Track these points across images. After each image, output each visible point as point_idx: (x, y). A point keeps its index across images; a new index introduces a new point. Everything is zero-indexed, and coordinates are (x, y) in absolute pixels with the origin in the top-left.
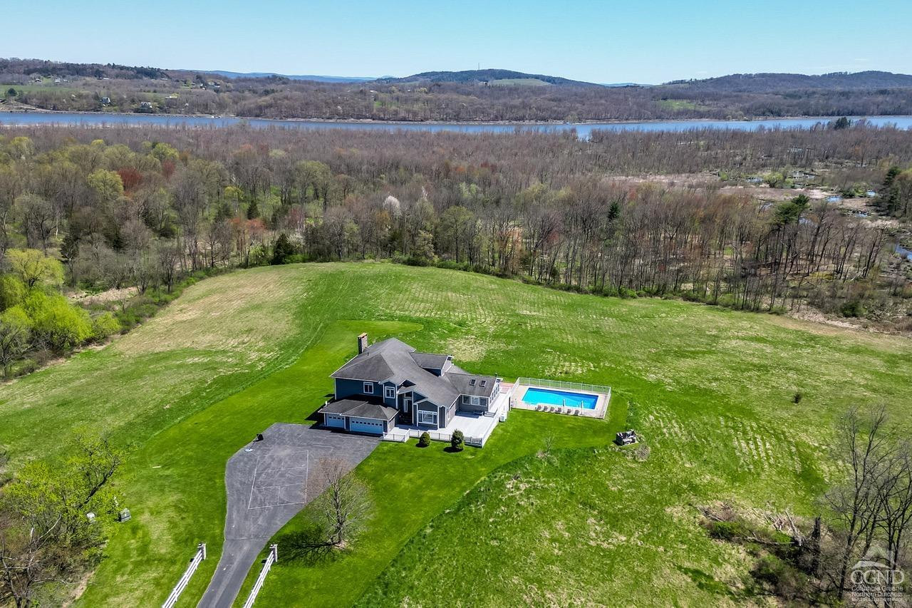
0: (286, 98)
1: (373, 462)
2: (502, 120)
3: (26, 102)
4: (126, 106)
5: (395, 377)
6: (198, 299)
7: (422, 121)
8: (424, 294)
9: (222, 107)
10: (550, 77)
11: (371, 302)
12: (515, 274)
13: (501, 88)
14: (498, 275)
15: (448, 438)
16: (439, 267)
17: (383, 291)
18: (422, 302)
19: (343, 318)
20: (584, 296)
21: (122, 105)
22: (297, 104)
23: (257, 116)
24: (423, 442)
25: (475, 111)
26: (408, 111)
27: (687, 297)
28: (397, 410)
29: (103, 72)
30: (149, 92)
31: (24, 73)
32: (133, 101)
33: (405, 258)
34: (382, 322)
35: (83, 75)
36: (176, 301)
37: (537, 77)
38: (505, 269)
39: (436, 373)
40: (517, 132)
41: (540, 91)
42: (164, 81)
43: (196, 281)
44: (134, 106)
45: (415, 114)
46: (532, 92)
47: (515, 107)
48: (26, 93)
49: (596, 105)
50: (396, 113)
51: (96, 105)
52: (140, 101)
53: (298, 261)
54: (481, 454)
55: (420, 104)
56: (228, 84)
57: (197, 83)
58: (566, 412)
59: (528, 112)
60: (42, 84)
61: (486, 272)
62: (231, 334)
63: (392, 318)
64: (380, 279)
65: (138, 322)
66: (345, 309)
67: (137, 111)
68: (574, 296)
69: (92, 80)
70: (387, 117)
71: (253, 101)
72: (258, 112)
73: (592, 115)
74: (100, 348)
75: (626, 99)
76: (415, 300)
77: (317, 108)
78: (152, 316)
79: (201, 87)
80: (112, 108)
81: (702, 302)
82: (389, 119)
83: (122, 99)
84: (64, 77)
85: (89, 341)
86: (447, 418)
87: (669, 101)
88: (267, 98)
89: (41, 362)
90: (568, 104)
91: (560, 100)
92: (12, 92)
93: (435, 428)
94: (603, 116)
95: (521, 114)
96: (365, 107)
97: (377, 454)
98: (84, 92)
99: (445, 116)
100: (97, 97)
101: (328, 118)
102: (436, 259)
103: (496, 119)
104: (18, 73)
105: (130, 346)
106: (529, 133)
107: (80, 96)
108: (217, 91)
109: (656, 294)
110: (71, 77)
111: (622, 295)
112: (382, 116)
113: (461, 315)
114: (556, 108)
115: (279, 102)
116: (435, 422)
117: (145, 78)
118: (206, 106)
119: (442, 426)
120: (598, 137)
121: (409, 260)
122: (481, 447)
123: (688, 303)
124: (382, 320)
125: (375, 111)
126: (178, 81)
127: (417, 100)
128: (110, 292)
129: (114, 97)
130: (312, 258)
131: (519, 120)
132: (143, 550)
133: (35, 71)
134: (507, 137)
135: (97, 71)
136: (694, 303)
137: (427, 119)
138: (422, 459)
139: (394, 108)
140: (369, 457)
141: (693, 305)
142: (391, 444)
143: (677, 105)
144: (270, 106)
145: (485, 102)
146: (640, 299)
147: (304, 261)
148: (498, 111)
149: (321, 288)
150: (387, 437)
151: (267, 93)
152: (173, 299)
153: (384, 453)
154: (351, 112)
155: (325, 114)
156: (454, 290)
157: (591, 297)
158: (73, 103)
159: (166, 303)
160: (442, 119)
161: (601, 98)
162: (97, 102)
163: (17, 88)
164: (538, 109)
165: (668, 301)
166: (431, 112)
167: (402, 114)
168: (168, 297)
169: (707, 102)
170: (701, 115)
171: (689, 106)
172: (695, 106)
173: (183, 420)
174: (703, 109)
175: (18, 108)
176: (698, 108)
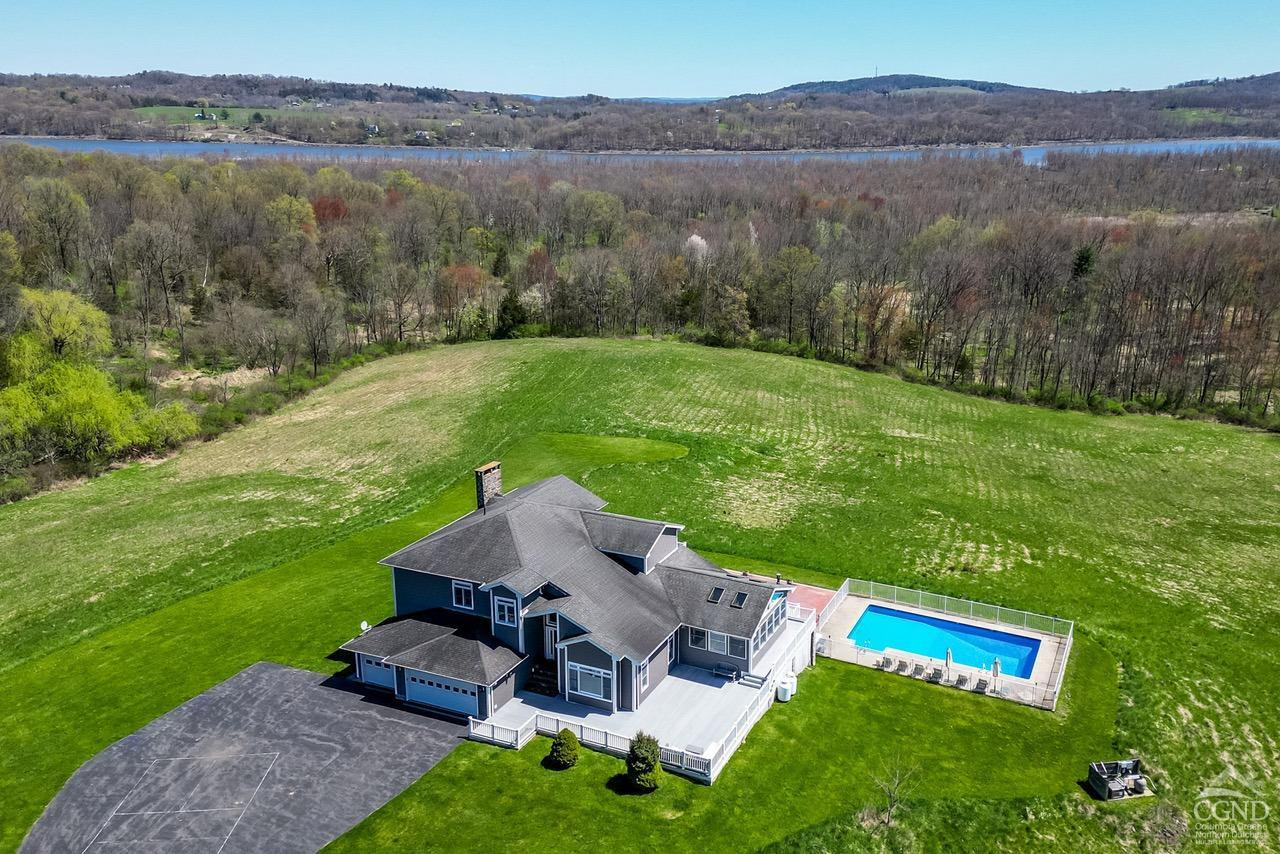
0: (600, 122)
1: (414, 810)
2: (904, 145)
3: (274, 131)
4: (397, 137)
5: (520, 575)
6: (353, 387)
7: (784, 149)
8: (713, 392)
9: (516, 136)
10: (983, 83)
11: (613, 403)
12: (889, 364)
13: (907, 100)
14: (859, 367)
15: (625, 748)
16: (757, 349)
17: (640, 386)
18: (705, 406)
19: (551, 428)
20: (1017, 407)
21: (392, 135)
22: (614, 130)
23: (561, 148)
24: (556, 756)
25: (865, 133)
26: (765, 136)
27: (1226, 416)
28: (521, 656)
29: (376, 94)
30: (428, 118)
31: (280, 95)
32: (406, 130)
33: (701, 334)
34: (616, 439)
35: (352, 98)
36: (320, 390)
37: (964, 84)
38: (873, 355)
39: (634, 566)
40: (926, 158)
41: (970, 101)
42: (451, 105)
43: (368, 360)
44: (407, 137)
45: (775, 139)
46: (955, 102)
47: (925, 124)
48: (275, 119)
49: (1056, 117)
50: (748, 138)
51: (361, 136)
52: (415, 130)
53: (531, 335)
54: (702, 807)
55: (784, 126)
56: (529, 107)
57: (491, 107)
58: (954, 678)
59: (946, 131)
60: (295, 109)
61: (839, 360)
62: (354, 449)
63: (636, 432)
64: (642, 365)
65: (239, 421)
66: (562, 413)
67: (410, 143)
68: (999, 406)
69: (360, 104)
70: (735, 145)
71: (555, 127)
72: (561, 142)
73: (1049, 133)
74: (155, 463)
75: (1107, 108)
76: (692, 402)
77: (640, 135)
78: (269, 412)
79: (495, 112)
80: (380, 139)
81: (1260, 427)
82: (737, 149)
83: (392, 127)
84: (327, 100)
85: (146, 450)
86: (638, 684)
87: (1179, 110)
88: (576, 123)
89: (41, 484)
90: (1011, 118)
91: (998, 113)
92: (258, 118)
93: (606, 710)
94: (1068, 134)
95: (934, 134)
96: (705, 132)
97: (434, 787)
98: (347, 118)
99: (818, 142)
100: (362, 125)
101: (654, 150)
102: (753, 336)
103: (895, 142)
104: (272, 95)
105: (193, 464)
106: (943, 160)
107: (341, 124)
108: (514, 116)
109: (1163, 408)
110: (336, 101)
111: (1093, 407)
112: (728, 144)
113: (771, 431)
114: (990, 124)
115: (590, 128)
116: (608, 695)
117: (426, 102)
118: (496, 136)
119: (625, 705)
120: (1056, 163)
121: (707, 337)
122: (707, 783)
123: (1229, 427)
124: (617, 435)
125: (718, 137)
126: (467, 105)
127: (779, 120)
128: (235, 375)
129: (383, 124)
130: (555, 331)
131: (932, 144)
133: (293, 92)
134: (909, 164)
135: (369, 93)
136: (1243, 427)
137: (792, 147)
138: (544, 811)
139: (745, 131)
140: (409, 792)
141: (1240, 432)
142: (483, 753)
143: (1192, 116)
144: (579, 134)
145: (881, 119)
146: (1130, 416)
147: (541, 335)
148: (899, 131)
149: (540, 374)
150: (480, 730)
151: (576, 116)
152: (315, 388)
153: (452, 781)
154: (686, 140)
155: (650, 143)
156: (772, 388)
157: (1032, 409)
158: (333, 133)
159: (302, 392)
160: (814, 146)
161: (1065, 107)
162: (362, 131)
163: (264, 113)
164: (962, 126)
165: (1187, 422)
166: (799, 135)
167: (757, 141)
168: (307, 383)
169: (1246, 111)
170: (1233, 131)
171: (1217, 117)
172: (1224, 118)
173: (92, 636)
174: (1237, 121)
175: (264, 139)
176: (1229, 120)
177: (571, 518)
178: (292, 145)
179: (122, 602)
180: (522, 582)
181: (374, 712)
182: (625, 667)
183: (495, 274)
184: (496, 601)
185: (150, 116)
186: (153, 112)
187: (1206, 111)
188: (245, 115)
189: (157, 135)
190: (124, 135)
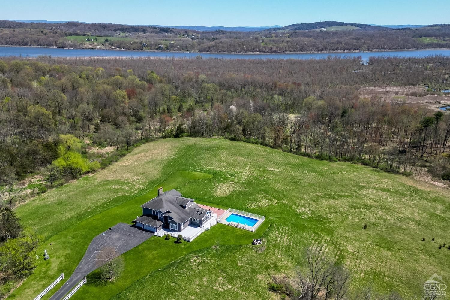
0: (221, 42)
1: (145, 245)
2: (325, 50)
3: (112, 45)
4: (153, 48)
5: (163, 209)
6: (137, 154)
7: (284, 52)
8: (226, 158)
9: (193, 47)
10: (359, 24)
11: (199, 162)
12: (279, 146)
13: (328, 33)
14: (271, 147)
15: (177, 236)
16: (245, 142)
17: (207, 156)
18: (222, 162)
19: (182, 170)
20: (310, 159)
21: (151, 46)
22: (225, 46)
23: (208, 51)
24: (167, 238)
25: (312, 46)
26: (277, 47)
27: (365, 163)
28: (163, 222)
29: (146, 30)
30: (163, 40)
31: (114, 30)
32: (156, 45)
33: (230, 137)
34: (197, 173)
35: (138, 31)
36: (129, 154)
37: (352, 24)
38: (275, 144)
39: (184, 207)
40: (329, 58)
41: (350, 33)
42: (171, 34)
43: (141, 144)
44: (156, 47)
45: (281, 48)
46: (345, 34)
47: (333, 43)
48: (113, 41)
49: (379, 41)
50: (271, 48)
51: (141, 47)
52: (159, 45)
53: (185, 136)
54: (188, 245)
55: (284, 44)
56: (198, 35)
57: (185, 35)
58: (240, 226)
59: (340, 46)
60: (120, 37)
61: (266, 145)
62: (137, 174)
63: (202, 171)
64: (210, 149)
65: (110, 164)
66: (186, 165)
67: (157, 49)
68: (306, 159)
69: (141, 34)
70: (267, 50)
71: (206, 44)
72: (208, 49)
73: (376, 47)
74: (91, 175)
75: (397, 38)
76: (220, 161)
77: (235, 47)
78: (116, 161)
79: (186, 37)
80: (147, 48)
81: (371, 166)
82: (267, 52)
83: (151, 44)
84: (130, 32)
85: (88, 172)
86: (182, 227)
87: (423, 38)
88: (213, 43)
89: (67, 181)
90: (363, 41)
91: (359, 39)
92: (107, 40)
93: (176, 231)
94: (383, 47)
95: (336, 47)
96: (257, 46)
97: (148, 242)
98: (136, 41)
99: (295, 49)
100: (141, 43)
101: (239, 52)
102: (244, 138)
103: (322, 50)
104: (111, 30)
105: (101, 176)
106: (335, 59)
107: (134, 43)
108: (192, 39)
109: (348, 160)
110: (133, 33)
111: (330, 160)
112: (265, 50)
113: (237, 169)
114: (355, 43)
115: (218, 44)
116: (177, 229)
117: (163, 33)
118: (186, 47)
119: (180, 231)
120: (372, 61)
121: (231, 138)
122: (190, 242)
123: (363, 166)
124: (197, 172)
125: (261, 47)
126: (177, 34)
127: (283, 41)
128: (107, 148)
129: (148, 43)
130: (191, 135)
131: (335, 50)
132: (45, 272)
133: (118, 29)
134: (324, 61)
135: (143, 29)
136: (367, 166)
137: (286, 51)
138: (164, 245)
139: (271, 46)
140: (144, 242)
141: (365, 168)
142: (156, 237)
143: (427, 40)
144: (213, 46)
145: (317, 42)
146: (339, 162)
147: (187, 136)
148: (324, 46)
149: (183, 153)
150: (156, 234)
151: (214, 39)
152: (127, 154)
153: (151, 241)
154: (250, 49)
155: (238, 50)
156: (242, 155)
157: (314, 160)
158: (132, 46)
159: (124, 155)
160: (294, 51)
161: (383, 37)
162: (142, 46)
163: (109, 38)
164: (346, 44)
165: (354, 164)
166: (289, 47)
167: (275, 49)
168: (125, 152)
169: (446, 39)
170: (441, 46)
171: (435, 40)
172: (438, 41)
173: (91, 217)
174: (443, 42)
175: (109, 48)
176: (440, 42)
177: (174, 198)
178: (118, 50)
179: (95, 211)
180: (164, 210)
181: (139, 231)
182: (179, 224)
183: (179, 111)
184: (159, 213)
185: (71, 40)
186: (72, 38)
187: (433, 38)
188: (102, 39)
189: (74, 47)
190: (62, 46)
